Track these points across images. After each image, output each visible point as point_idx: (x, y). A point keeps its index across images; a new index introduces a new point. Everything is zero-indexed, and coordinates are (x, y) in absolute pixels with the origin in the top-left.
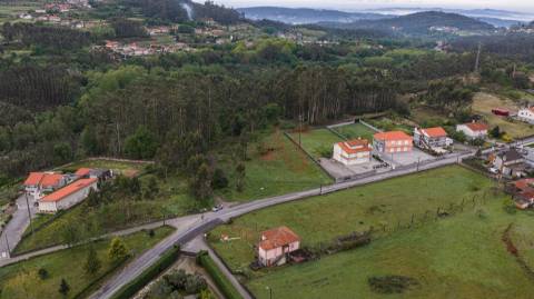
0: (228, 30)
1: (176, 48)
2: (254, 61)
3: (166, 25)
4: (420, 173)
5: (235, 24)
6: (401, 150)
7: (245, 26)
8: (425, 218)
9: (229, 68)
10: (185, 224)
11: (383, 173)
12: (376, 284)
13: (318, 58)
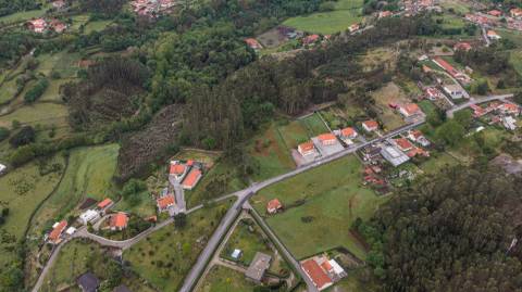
6: (330, 144)
10: (241, 194)
11: (318, 161)
12: (303, 219)
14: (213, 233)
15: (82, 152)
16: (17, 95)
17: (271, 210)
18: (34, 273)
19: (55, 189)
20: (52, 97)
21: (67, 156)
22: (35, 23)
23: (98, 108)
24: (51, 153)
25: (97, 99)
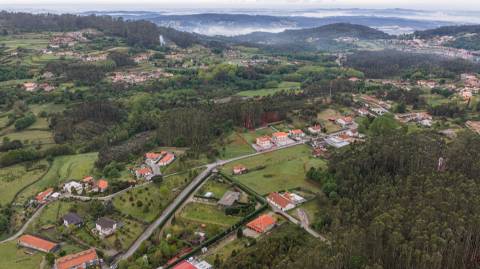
0: (187, 52)
1: (159, 74)
2: (211, 82)
3: (145, 52)
4: (288, 148)
5: (191, 46)
6: (283, 139)
7: (198, 48)
8: (284, 160)
9: (196, 89)
10: (210, 167)
11: (275, 148)
12: (265, 176)
13: (252, 77)
14: (187, 185)
15: (65, 158)
16: (9, 125)
17: (236, 171)
18: (19, 223)
19: (40, 179)
20: (39, 127)
21: (51, 160)
22: (26, 85)
23: (80, 132)
24: (38, 158)
25: (79, 126)
